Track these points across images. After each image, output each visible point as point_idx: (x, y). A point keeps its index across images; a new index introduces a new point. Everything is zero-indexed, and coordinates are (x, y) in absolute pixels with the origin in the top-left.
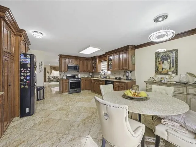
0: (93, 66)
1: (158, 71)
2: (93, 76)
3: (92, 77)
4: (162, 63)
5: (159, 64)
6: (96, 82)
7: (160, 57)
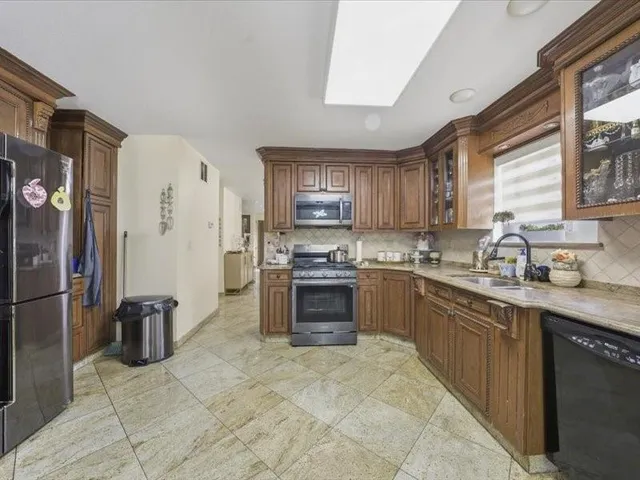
0: (435, 196)
2: (434, 255)
3: (427, 260)
6: (450, 308)
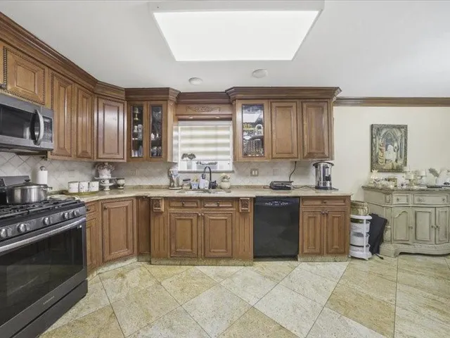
1: (375, 164)
2: (121, 182)
4: (384, 148)
5: (381, 149)
6: (199, 212)
7: (382, 134)
